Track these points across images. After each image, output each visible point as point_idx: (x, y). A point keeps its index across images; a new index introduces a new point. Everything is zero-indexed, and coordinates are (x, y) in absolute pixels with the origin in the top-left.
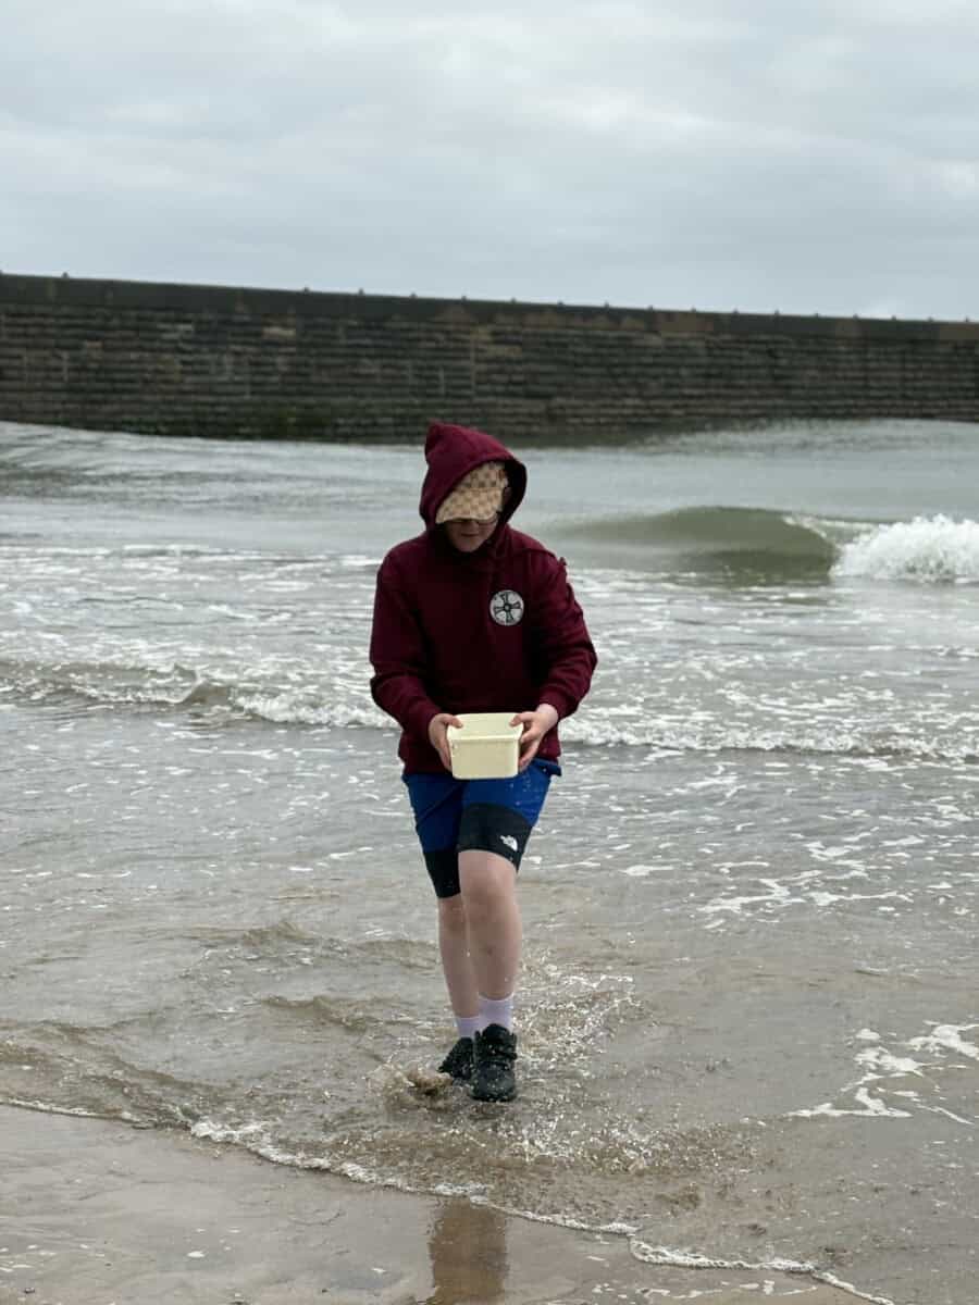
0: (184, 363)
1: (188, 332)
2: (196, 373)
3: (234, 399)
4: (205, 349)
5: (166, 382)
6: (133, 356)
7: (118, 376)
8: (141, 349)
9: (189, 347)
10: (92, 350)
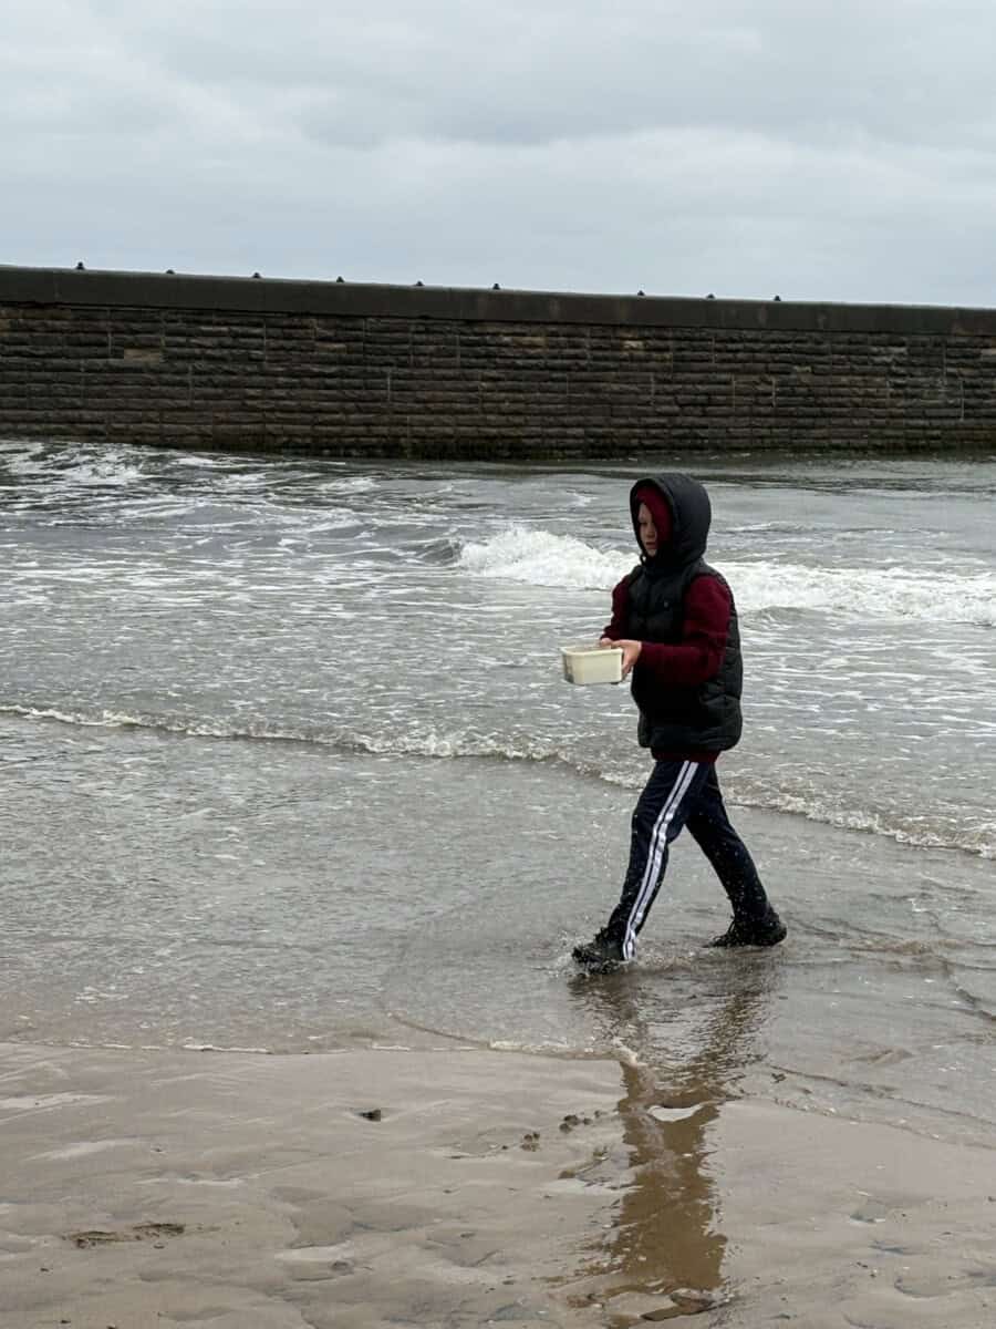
0: (897, 386)
1: (901, 354)
2: (907, 396)
3: (947, 422)
4: (919, 372)
5: (877, 406)
6: (844, 380)
7: (826, 400)
8: (852, 372)
9: (902, 370)
10: (801, 374)
